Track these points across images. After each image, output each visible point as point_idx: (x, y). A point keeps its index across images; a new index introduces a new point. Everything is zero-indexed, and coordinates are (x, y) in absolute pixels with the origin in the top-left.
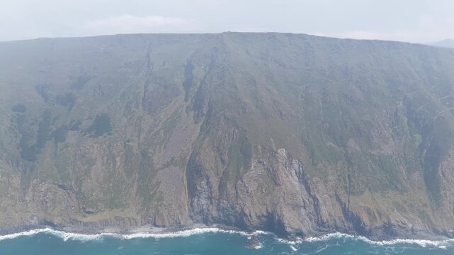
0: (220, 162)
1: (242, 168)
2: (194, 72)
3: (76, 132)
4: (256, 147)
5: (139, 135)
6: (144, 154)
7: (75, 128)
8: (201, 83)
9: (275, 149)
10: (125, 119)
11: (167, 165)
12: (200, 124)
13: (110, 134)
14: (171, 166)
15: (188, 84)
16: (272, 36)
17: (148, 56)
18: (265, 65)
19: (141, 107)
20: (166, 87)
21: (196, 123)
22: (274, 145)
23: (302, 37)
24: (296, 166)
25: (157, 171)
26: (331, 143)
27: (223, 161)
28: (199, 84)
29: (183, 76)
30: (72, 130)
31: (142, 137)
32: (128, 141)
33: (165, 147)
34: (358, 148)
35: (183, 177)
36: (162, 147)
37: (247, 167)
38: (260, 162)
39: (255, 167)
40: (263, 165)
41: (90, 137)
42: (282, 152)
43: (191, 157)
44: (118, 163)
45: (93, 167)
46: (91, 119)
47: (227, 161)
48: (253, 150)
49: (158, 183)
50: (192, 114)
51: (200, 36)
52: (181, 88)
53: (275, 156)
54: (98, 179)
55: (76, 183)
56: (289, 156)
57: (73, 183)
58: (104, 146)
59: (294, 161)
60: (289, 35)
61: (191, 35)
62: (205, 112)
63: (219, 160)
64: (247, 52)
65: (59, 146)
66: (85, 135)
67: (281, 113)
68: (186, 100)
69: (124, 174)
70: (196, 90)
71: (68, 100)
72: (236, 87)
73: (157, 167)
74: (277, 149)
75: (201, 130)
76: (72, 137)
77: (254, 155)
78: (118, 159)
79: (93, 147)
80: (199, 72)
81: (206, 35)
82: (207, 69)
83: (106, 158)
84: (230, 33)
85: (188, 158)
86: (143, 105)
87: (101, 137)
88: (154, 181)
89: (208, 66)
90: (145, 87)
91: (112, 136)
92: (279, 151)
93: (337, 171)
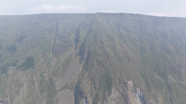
0: (94, 88)
1: (107, 93)
2: (80, 34)
3: (14, 67)
4: (115, 80)
5: (49, 69)
6: (51, 81)
7: (14, 65)
8: (84, 41)
9: (126, 81)
10: (42, 60)
11: (63, 89)
12: (83, 64)
13: (33, 68)
14: (66, 89)
15: (77, 40)
16: (122, 15)
17: (57, 25)
18: (118, 30)
19: (51, 53)
20: (65, 42)
21: (81, 63)
22: (125, 78)
23: (138, 15)
24: (139, 92)
25: (57, 92)
26: (158, 77)
27: (95, 87)
28: (83, 41)
29: (75, 36)
30: (12, 66)
31: (50, 71)
32: (43, 73)
33: (63, 77)
34: (174, 80)
35: (72, 97)
36: (61, 77)
37: (110, 93)
38: (117, 89)
39: (114, 92)
40: (119, 91)
41: (21, 70)
42: (130, 83)
43: (77, 84)
44: (36, 86)
45: (22, 89)
46: (24, 59)
47: (98, 88)
48: (113, 81)
49: (58, 100)
50: (78, 57)
51: (84, 15)
52: (73, 43)
53: (126, 85)
54: (23, 96)
55: (10, 99)
56: (135, 85)
57: (8, 99)
58: (29, 76)
59: (137, 89)
60: (131, 14)
61: (79, 14)
62: (86, 57)
63: (93, 86)
64: (109, 24)
65: (3, 76)
66: (19, 69)
67: (128, 59)
68: (76, 49)
69: (39, 93)
70: (81, 44)
71: (13, 49)
72: (103, 43)
73: (57, 89)
74: (127, 81)
75: (83, 67)
76: (11, 71)
77: (114, 85)
78: (36, 83)
79: (23, 76)
80: (83, 34)
81: (87, 14)
82: (87, 32)
83: (29, 83)
84: (99, 13)
85: (75, 84)
86: (53, 52)
87: (28, 70)
88: (55, 98)
89: (88, 31)
90: (54, 41)
91: (34, 70)
92: (128, 82)
93: (163, 94)
